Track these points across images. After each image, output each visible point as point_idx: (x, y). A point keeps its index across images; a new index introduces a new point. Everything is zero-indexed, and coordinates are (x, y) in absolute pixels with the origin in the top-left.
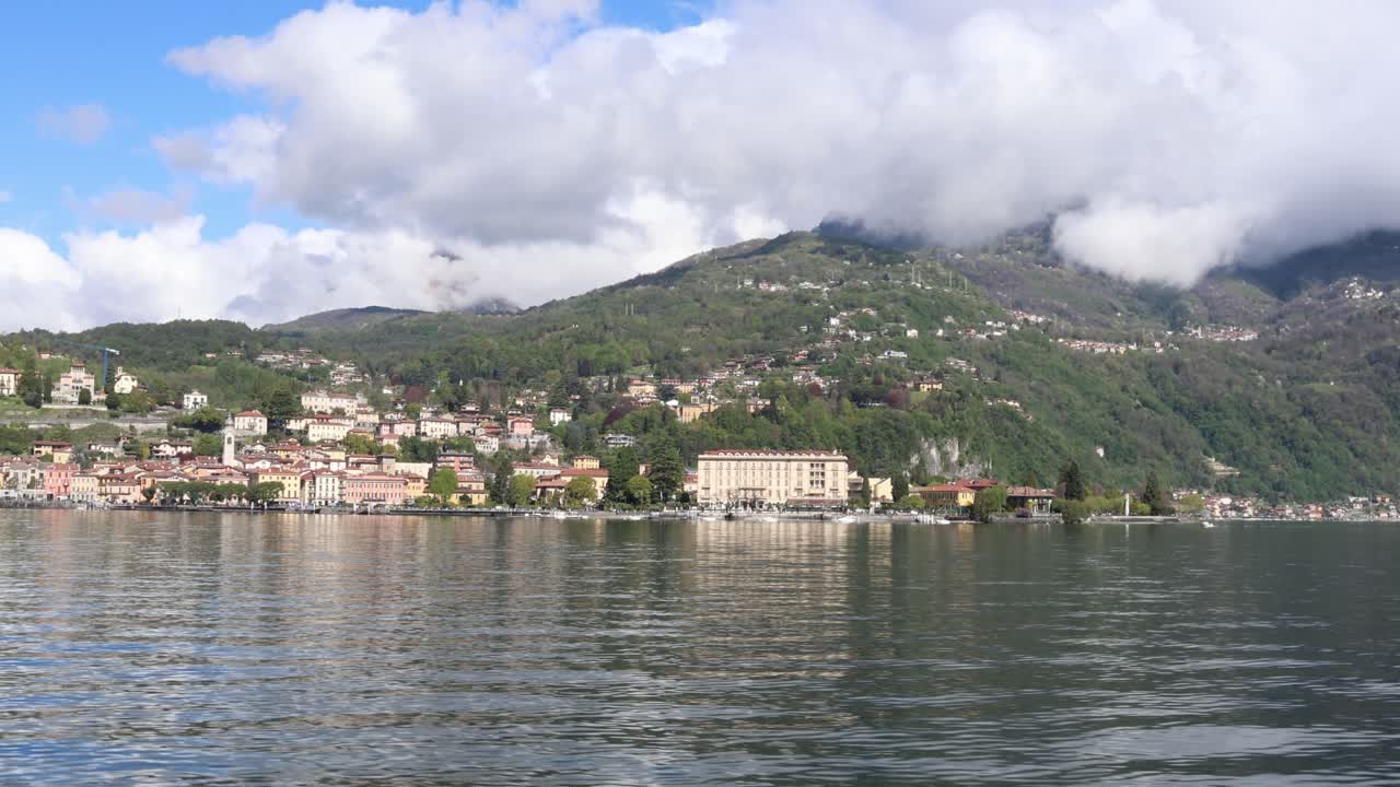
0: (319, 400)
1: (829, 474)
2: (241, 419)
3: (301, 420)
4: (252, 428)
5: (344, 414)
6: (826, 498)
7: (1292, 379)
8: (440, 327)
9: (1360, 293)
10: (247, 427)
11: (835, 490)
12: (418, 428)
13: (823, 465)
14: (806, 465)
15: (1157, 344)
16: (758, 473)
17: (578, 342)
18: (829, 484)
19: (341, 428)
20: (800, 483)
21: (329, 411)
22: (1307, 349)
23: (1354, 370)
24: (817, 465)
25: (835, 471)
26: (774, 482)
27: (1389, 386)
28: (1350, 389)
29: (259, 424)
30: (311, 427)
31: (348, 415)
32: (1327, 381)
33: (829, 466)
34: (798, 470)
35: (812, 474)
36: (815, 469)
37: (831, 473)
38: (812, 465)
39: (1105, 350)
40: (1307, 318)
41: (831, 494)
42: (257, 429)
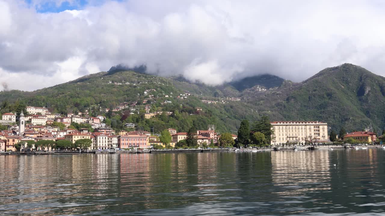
0: (32, 109)
1: (321, 131)
2: (5, 116)
3: (27, 117)
4: (10, 119)
5: (41, 115)
6: (320, 140)
7: (259, 110)
8: (13, 95)
9: (260, 89)
10: (8, 119)
11: (324, 137)
12: (72, 120)
13: (319, 127)
14: (312, 127)
15: (223, 101)
16: (294, 130)
17: (71, 97)
18: (321, 134)
19: (44, 120)
20: (310, 134)
21: (35, 114)
22: (258, 103)
23: (272, 108)
24: (317, 127)
25: (323, 129)
26: (301, 134)
27: (283, 112)
28: (274, 113)
29: (13, 118)
30: (32, 119)
31: (43, 115)
32: (268, 111)
33: (321, 127)
34: (310, 129)
35: (315, 130)
36: (316, 129)
37: (322, 130)
38: (314, 127)
39: (211, 102)
40: (249, 95)
41: (322, 139)
42: (12, 120)
